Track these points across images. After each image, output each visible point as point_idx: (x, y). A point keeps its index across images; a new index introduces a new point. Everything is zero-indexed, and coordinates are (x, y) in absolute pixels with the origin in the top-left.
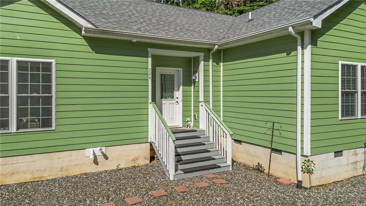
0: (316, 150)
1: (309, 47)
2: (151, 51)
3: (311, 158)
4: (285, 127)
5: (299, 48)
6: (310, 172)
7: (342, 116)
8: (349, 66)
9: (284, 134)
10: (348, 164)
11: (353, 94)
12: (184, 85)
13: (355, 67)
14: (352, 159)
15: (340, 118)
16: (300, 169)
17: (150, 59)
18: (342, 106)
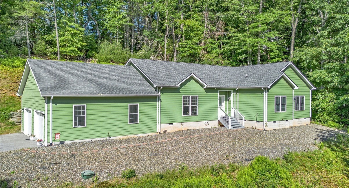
0: (269, 120)
1: (267, 93)
2: (219, 91)
3: (267, 122)
4: (261, 114)
5: (264, 93)
6: (267, 126)
7: (276, 111)
8: (278, 97)
9: (260, 116)
10: (277, 125)
11: (279, 105)
12: (225, 101)
13: (279, 97)
14: (279, 124)
15: (275, 112)
16: (264, 126)
17: (219, 93)
18: (276, 108)
